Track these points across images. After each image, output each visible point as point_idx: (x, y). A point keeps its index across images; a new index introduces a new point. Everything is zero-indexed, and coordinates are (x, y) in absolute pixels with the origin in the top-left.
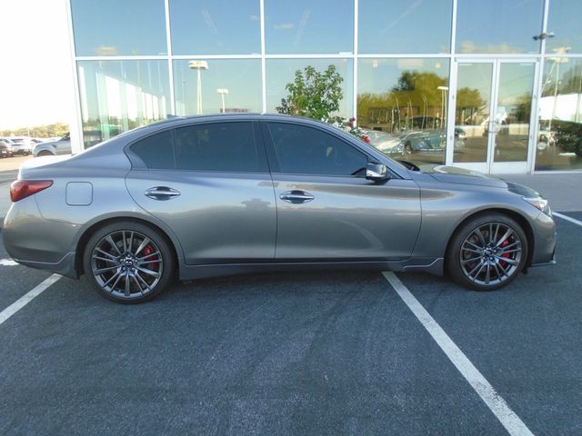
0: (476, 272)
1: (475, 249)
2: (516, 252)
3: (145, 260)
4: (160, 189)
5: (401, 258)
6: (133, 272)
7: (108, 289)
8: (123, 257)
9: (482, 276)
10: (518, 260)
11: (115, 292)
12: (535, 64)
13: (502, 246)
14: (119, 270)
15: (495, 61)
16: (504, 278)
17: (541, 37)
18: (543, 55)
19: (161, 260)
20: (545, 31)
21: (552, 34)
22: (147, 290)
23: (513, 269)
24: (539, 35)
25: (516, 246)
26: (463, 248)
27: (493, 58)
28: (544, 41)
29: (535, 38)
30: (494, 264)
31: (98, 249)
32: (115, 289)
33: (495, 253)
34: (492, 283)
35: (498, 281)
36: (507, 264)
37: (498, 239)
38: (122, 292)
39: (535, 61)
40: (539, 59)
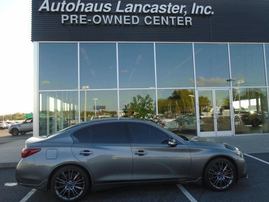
0: (216, 183)
1: (214, 173)
2: (231, 174)
3: (77, 182)
4: (85, 151)
5: (184, 178)
6: (72, 188)
7: (60, 196)
8: (68, 181)
9: (219, 185)
10: (232, 177)
11: (63, 198)
12: (229, 90)
13: (225, 171)
14: (66, 187)
15: (213, 90)
16: (228, 185)
17: (230, 80)
18: (231, 87)
19: (84, 182)
20: (231, 78)
21: (234, 79)
22: (77, 196)
23: (231, 181)
24: (229, 79)
25: (231, 171)
26: (209, 173)
27: (212, 89)
28: (231, 82)
29: (227, 81)
30: (223, 179)
31: (58, 178)
32: (63, 196)
33: (223, 175)
34: (223, 188)
35: (225, 187)
36: (228, 179)
37: (223, 168)
38: (66, 197)
39: (228, 89)
40: (230, 89)
